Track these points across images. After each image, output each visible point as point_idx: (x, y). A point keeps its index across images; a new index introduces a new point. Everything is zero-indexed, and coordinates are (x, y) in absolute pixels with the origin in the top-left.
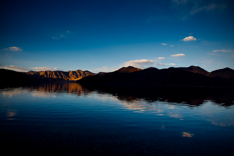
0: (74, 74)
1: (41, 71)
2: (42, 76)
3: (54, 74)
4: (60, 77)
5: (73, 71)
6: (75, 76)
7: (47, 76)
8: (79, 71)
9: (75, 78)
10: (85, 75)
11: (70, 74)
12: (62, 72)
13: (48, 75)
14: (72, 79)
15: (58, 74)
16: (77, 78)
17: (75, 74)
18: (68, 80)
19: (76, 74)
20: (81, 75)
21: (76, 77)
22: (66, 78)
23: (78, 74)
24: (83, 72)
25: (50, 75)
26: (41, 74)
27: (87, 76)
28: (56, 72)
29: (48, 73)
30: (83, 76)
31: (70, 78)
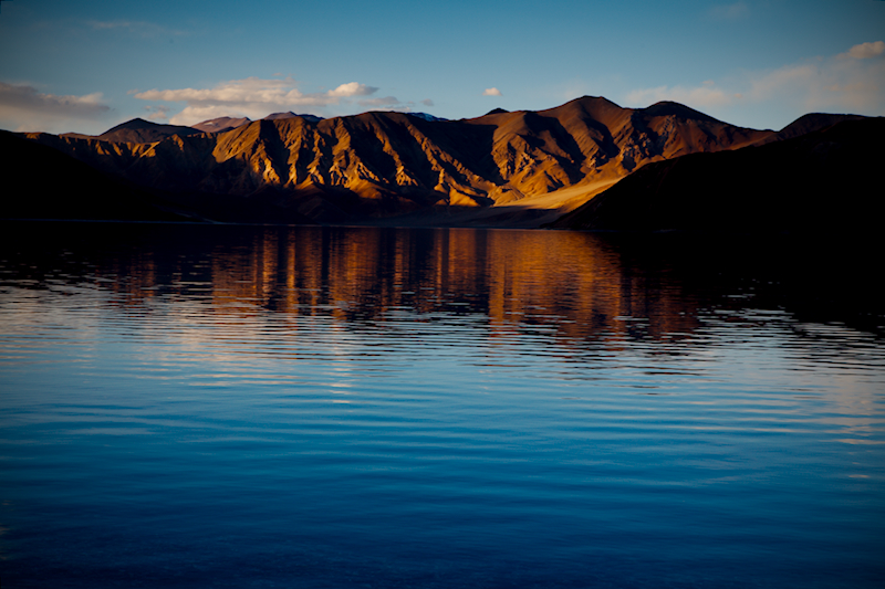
0: (541, 144)
1: (226, 126)
2: (237, 166)
3: (344, 143)
4: (402, 176)
5: (530, 116)
6: (550, 164)
7: (282, 170)
8: (590, 109)
9: (554, 186)
10: (657, 148)
11: (500, 140)
12: (419, 120)
13: (292, 161)
14: (524, 188)
15: (387, 147)
16: (576, 177)
17: (552, 145)
18: (483, 200)
19: (565, 140)
20: (607, 150)
21: (561, 175)
22: (462, 181)
23: (581, 137)
24: (626, 122)
25: (305, 157)
26: (221, 154)
27: (667, 154)
29: (294, 140)
30: (627, 164)
31: (500, 182)
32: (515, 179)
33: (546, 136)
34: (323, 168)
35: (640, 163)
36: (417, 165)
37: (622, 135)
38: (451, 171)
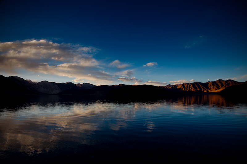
0: (214, 85)
1: (178, 85)
2: (180, 89)
3: (191, 86)
4: (198, 89)
5: (213, 82)
6: (215, 87)
7: (185, 89)
8: (220, 81)
9: (216, 90)
10: (229, 84)
11: (209, 85)
12: (200, 83)
13: (186, 88)
15: (196, 86)
16: (219, 88)
17: (216, 85)
18: (208, 92)
20: (222, 85)
21: (217, 88)
22: (205, 89)
23: (219, 84)
24: (224, 82)
26: (178, 87)
27: (230, 85)
28: (194, 84)
29: (186, 86)
30: (225, 87)
31: (210, 89)
32: (211, 89)
33: (215, 84)
34: (189, 89)
35: (227, 87)
36: (200, 88)
37: (224, 83)
38: (204, 88)
